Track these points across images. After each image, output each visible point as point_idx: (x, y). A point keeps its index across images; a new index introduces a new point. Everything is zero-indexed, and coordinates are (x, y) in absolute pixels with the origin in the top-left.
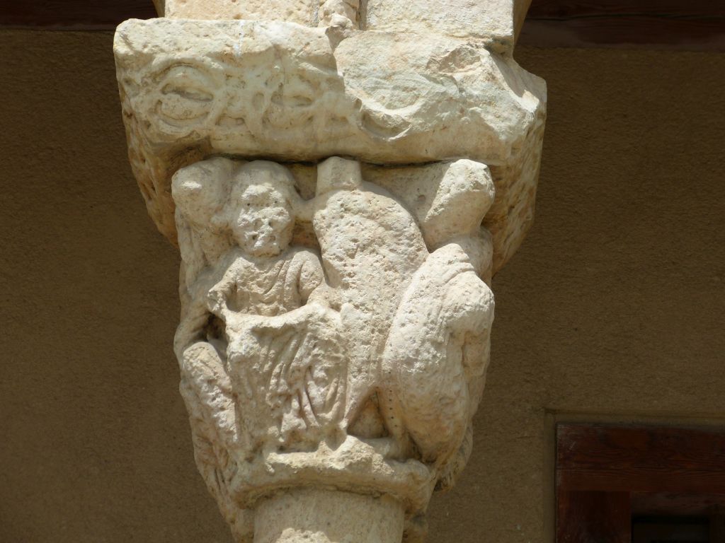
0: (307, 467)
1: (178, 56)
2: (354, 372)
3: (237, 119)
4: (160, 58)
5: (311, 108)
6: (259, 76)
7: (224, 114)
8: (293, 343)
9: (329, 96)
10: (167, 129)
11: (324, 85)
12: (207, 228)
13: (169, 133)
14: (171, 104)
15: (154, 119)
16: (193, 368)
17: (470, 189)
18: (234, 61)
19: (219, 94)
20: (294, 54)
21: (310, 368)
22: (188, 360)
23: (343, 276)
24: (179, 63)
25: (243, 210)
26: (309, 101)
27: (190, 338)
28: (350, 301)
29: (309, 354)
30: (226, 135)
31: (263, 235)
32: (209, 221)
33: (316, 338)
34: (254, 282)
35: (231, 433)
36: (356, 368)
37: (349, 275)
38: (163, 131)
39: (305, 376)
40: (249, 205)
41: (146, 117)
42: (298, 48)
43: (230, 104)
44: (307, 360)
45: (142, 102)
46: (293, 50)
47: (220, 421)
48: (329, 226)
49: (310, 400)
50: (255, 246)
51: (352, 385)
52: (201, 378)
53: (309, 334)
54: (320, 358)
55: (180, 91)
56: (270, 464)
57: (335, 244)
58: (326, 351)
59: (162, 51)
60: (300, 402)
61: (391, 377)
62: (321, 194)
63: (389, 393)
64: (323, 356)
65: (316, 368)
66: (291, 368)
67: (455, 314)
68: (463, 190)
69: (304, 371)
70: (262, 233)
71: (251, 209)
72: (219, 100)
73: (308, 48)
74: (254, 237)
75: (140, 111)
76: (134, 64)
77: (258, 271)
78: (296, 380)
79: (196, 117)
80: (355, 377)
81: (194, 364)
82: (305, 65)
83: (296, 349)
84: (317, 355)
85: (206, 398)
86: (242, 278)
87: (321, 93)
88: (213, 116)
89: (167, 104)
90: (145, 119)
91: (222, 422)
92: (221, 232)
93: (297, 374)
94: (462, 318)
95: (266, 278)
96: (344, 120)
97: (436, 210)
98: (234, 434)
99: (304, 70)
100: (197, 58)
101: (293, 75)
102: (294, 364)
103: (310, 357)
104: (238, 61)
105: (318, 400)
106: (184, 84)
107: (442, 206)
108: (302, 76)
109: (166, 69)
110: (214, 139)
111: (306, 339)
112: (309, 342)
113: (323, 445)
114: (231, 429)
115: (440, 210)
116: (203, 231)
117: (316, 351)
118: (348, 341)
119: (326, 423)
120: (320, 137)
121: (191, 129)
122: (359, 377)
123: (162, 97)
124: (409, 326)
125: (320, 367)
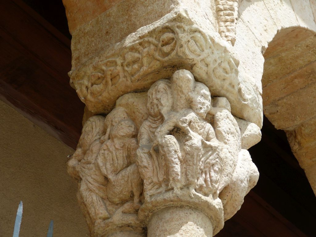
0: (207, 201)
1: (201, 29)
2: (225, 175)
3: (206, 64)
4: (195, 26)
5: (227, 76)
6: (218, 54)
7: (204, 59)
8: (210, 153)
9: (233, 75)
10: (187, 52)
11: (234, 70)
12: (185, 96)
13: (187, 54)
14: (192, 44)
15: (185, 46)
16: (170, 143)
17: (258, 134)
18: (214, 43)
19: (206, 51)
20: (230, 54)
21: (213, 165)
22: (169, 139)
23: (225, 139)
24: (200, 32)
25: (200, 96)
26: (227, 73)
27: (167, 132)
28: (227, 149)
29: (215, 160)
30: (201, 67)
31: (205, 109)
32: (188, 93)
33: (218, 155)
34: (197, 124)
35: (178, 175)
36: (226, 174)
37: (227, 140)
38: (186, 52)
39: (210, 167)
40: (202, 96)
41: (183, 43)
42: (232, 53)
43: (207, 57)
44: (214, 162)
45: (185, 37)
46: (230, 52)
47: (175, 168)
48: (222, 119)
49: (210, 177)
50: (201, 111)
51: (224, 179)
52: (173, 148)
53: (217, 152)
54: (218, 163)
55: (196, 42)
56: (192, 193)
57: (224, 126)
58: (220, 162)
59: (197, 24)
60: (206, 176)
61: (235, 183)
62: (220, 107)
63: (231, 189)
64: (219, 163)
65: (216, 166)
66: (207, 161)
67: (254, 173)
68: (256, 133)
69: (211, 165)
70: (204, 108)
71: (202, 98)
72: (206, 53)
73: (233, 55)
74: (201, 108)
75: (183, 40)
76: (186, 22)
77: (199, 121)
78: (207, 167)
79: (196, 54)
80: (225, 177)
81: (171, 142)
82: (231, 59)
83: (210, 155)
84: (217, 161)
85: (172, 157)
86: (194, 120)
87: (232, 73)
88: (201, 57)
89: (191, 43)
90: (182, 44)
91: (176, 169)
92: (189, 100)
93: (208, 165)
94: (256, 176)
95: (201, 125)
96: (233, 87)
97: (245, 135)
98: (179, 176)
99: (231, 61)
100: (206, 34)
101: (227, 61)
102: (208, 160)
103: (215, 161)
104: (215, 44)
105: (214, 178)
106: (198, 40)
107: (247, 135)
108: (229, 63)
109: (195, 31)
110: (196, 66)
111: (215, 154)
112: (216, 155)
113: (211, 196)
114: (179, 173)
115: (247, 136)
116: (183, 96)
117: (217, 160)
118: (225, 163)
119: (215, 188)
120: (225, 88)
121: (193, 58)
122: (227, 177)
123: (190, 39)
124: (242, 169)
125: (217, 166)
